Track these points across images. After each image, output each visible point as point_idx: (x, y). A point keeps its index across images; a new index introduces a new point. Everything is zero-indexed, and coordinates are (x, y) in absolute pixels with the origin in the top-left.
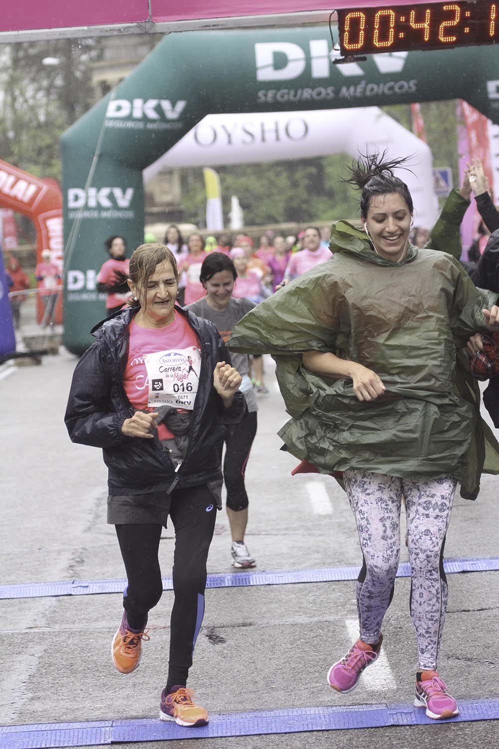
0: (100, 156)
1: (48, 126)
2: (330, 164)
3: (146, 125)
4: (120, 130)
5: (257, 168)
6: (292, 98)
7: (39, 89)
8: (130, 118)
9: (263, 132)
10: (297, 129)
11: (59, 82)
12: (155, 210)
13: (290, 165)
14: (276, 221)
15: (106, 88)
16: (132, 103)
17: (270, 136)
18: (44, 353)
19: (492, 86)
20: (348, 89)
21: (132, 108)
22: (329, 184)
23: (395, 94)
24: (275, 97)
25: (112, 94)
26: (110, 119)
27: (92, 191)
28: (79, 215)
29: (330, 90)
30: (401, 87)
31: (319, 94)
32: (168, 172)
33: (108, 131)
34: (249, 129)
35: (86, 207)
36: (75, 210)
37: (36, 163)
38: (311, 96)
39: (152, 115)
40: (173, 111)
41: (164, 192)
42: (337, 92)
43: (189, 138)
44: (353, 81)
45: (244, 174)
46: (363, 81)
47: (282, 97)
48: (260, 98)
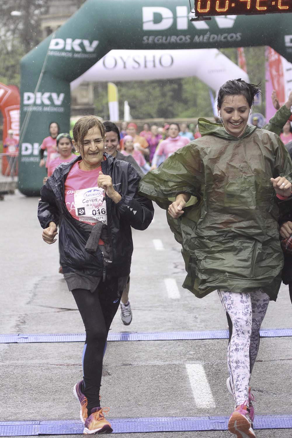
0: (45, 73)
1: (13, 53)
2: (186, 83)
3: (73, 55)
5: (141, 84)
6: (164, 41)
7: (8, 31)
8: (63, 50)
9: (146, 62)
10: (166, 61)
11: (21, 26)
12: (77, 107)
13: (161, 83)
14: (152, 117)
15: (49, 31)
16: (65, 41)
17: (150, 65)
18: (6, 193)
19: (287, 38)
20: (199, 37)
21: (65, 44)
22: (185, 95)
23: (228, 41)
24: (154, 41)
25: (53, 35)
26: (52, 50)
27: (39, 95)
28: (30, 109)
29: (188, 37)
30: (232, 37)
31: (181, 39)
32: (86, 85)
33: (50, 57)
34: (137, 59)
35: (35, 104)
36: (28, 105)
37: (4, 76)
38: (176, 41)
39: (77, 49)
40: (91, 47)
41: (83, 97)
42: (192, 38)
43: (100, 63)
44: (202, 32)
45: (133, 87)
46: (208, 33)
47: (158, 41)
48: (145, 41)
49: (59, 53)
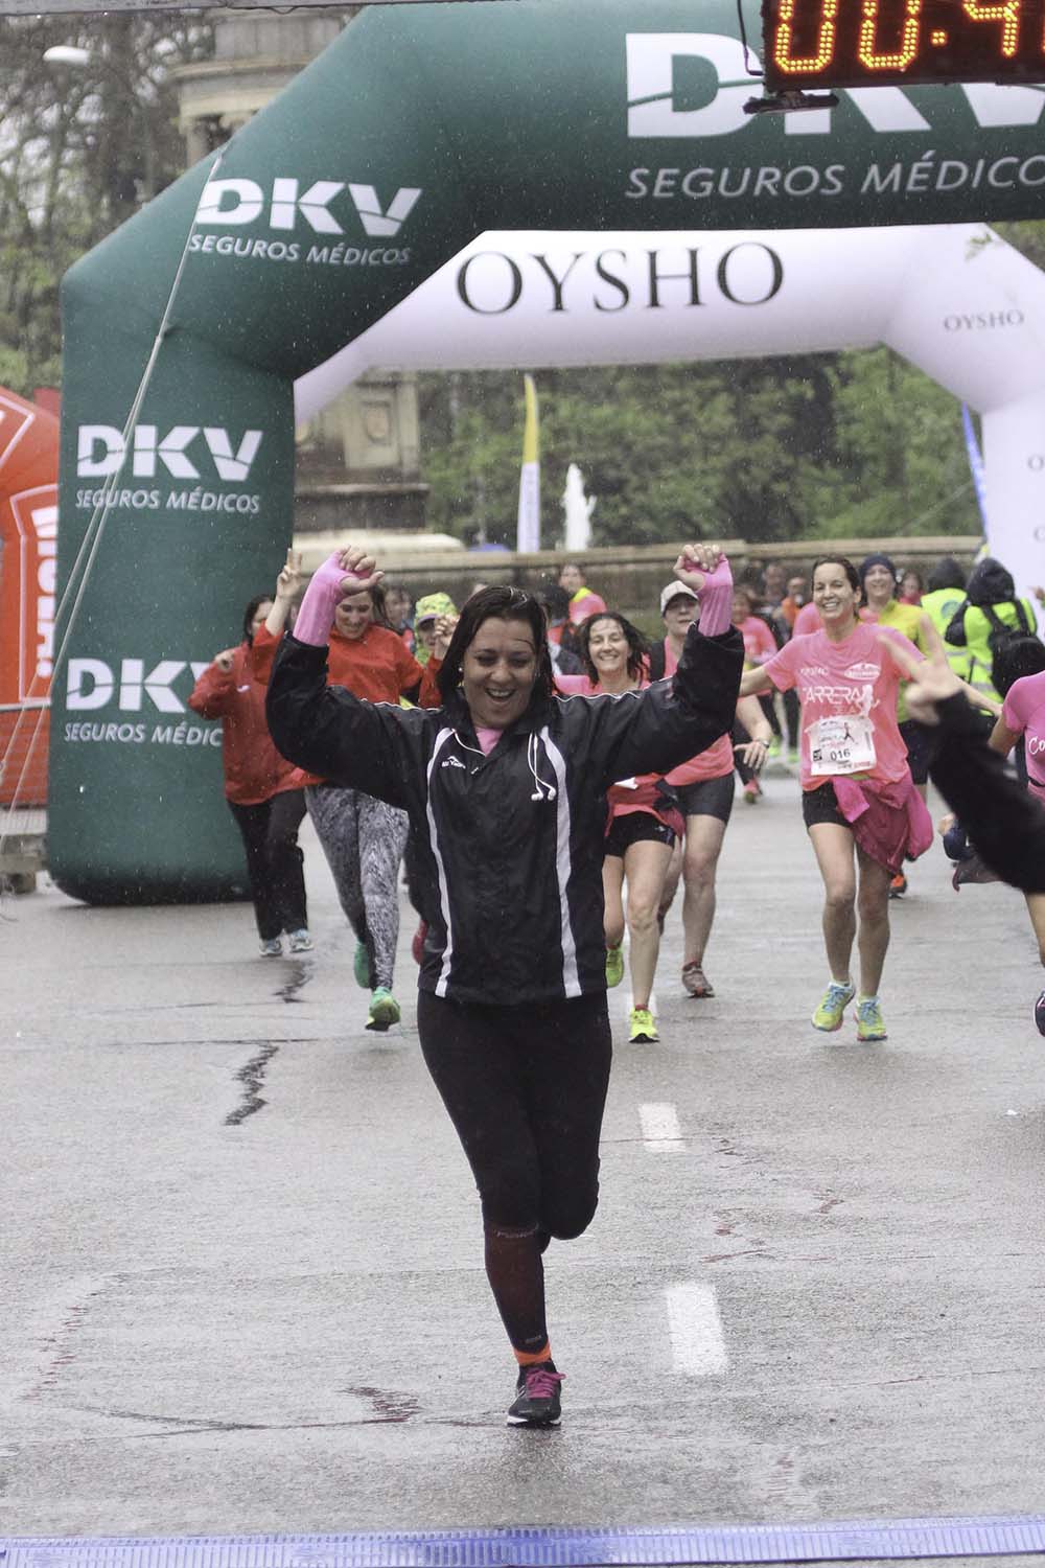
1: (47, 240)
7: (32, 132)
8: (260, 228)
9: (654, 281)
10: (751, 278)
11: (89, 112)
12: (348, 489)
14: (696, 534)
16: (268, 189)
17: (674, 292)
20: (885, 170)
21: (268, 202)
24: (676, 188)
25: (216, 159)
26: (206, 230)
27: (146, 435)
28: (106, 500)
30: (1037, 173)
31: (802, 181)
33: (200, 262)
34: (614, 268)
35: (127, 478)
36: (96, 483)
37: (15, 343)
38: (780, 186)
39: (324, 223)
40: (385, 215)
41: (374, 440)
42: (853, 177)
44: (900, 146)
45: (610, 393)
46: (930, 153)
48: (637, 190)
49: (244, 245)
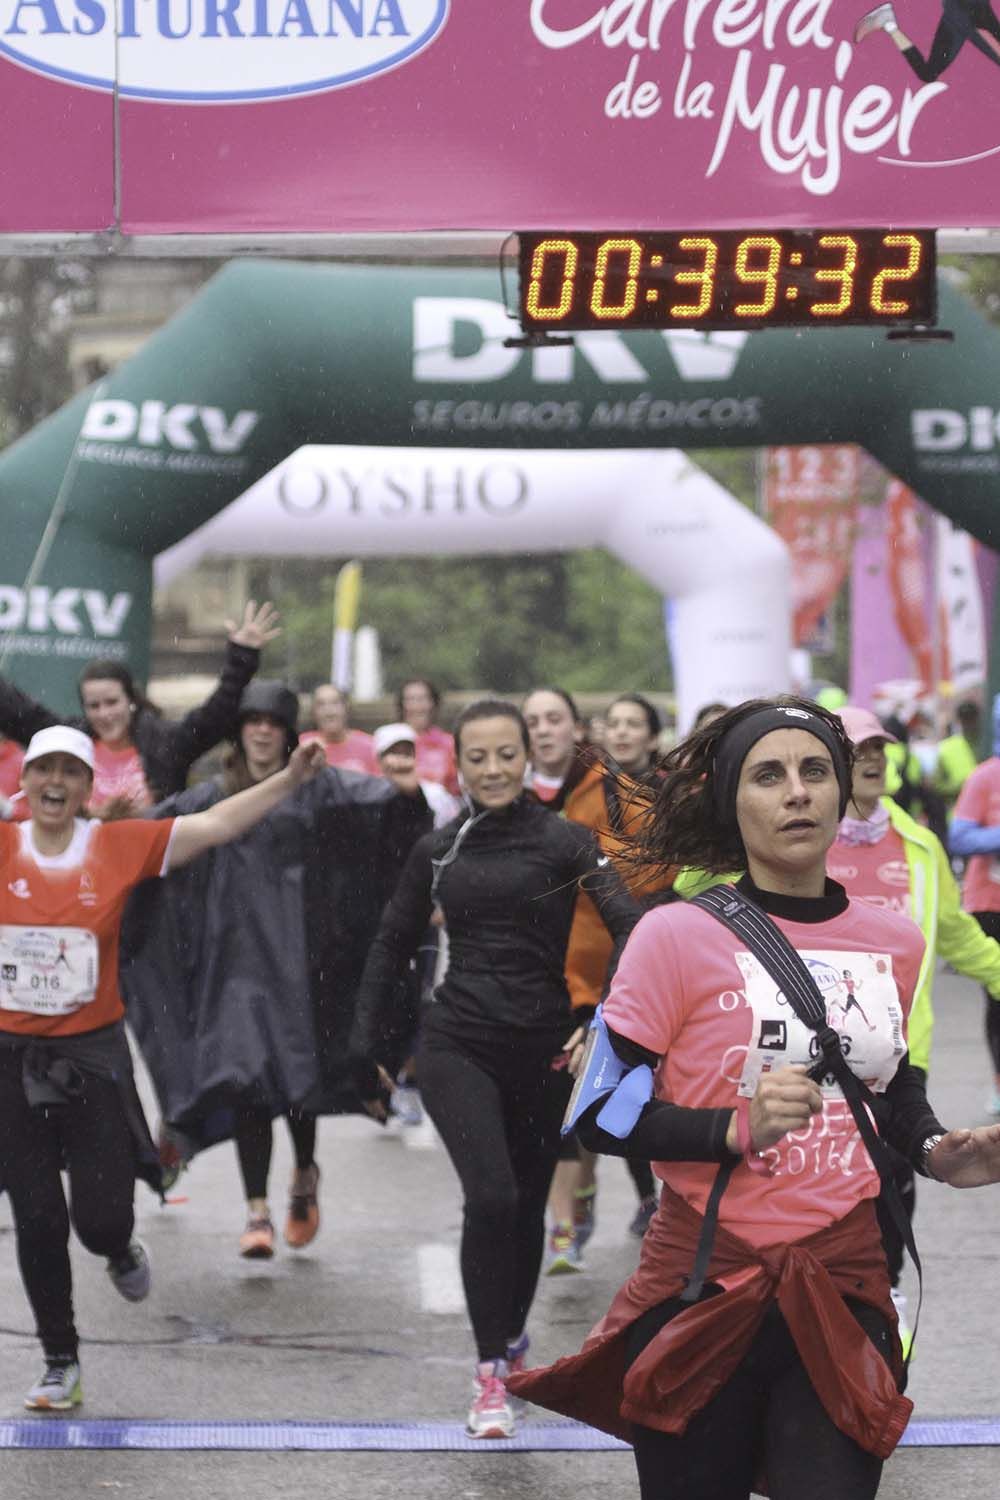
0: (64, 521)
2: (580, 571)
3: (165, 459)
4: (110, 466)
5: (422, 568)
6: (487, 419)
8: (133, 442)
9: (429, 490)
10: (502, 489)
12: (191, 645)
13: (494, 566)
14: (459, 687)
15: (97, 370)
16: (139, 409)
17: (444, 500)
19: (923, 421)
21: (139, 421)
22: (580, 612)
23: (713, 426)
25: (101, 388)
26: (90, 441)
27: (40, 596)
28: (7, 646)
29: (571, 408)
30: (727, 412)
31: (548, 416)
33: (85, 467)
34: (399, 480)
35: (25, 630)
38: (530, 419)
39: (182, 438)
40: (228, 433)
41: (210, 608)
42: (587, 413)
43: (264, 488)
44: (622, 392)
46: (643, 395)
47: (468, 417)
48: (419, 417)
49: (117, 452)
